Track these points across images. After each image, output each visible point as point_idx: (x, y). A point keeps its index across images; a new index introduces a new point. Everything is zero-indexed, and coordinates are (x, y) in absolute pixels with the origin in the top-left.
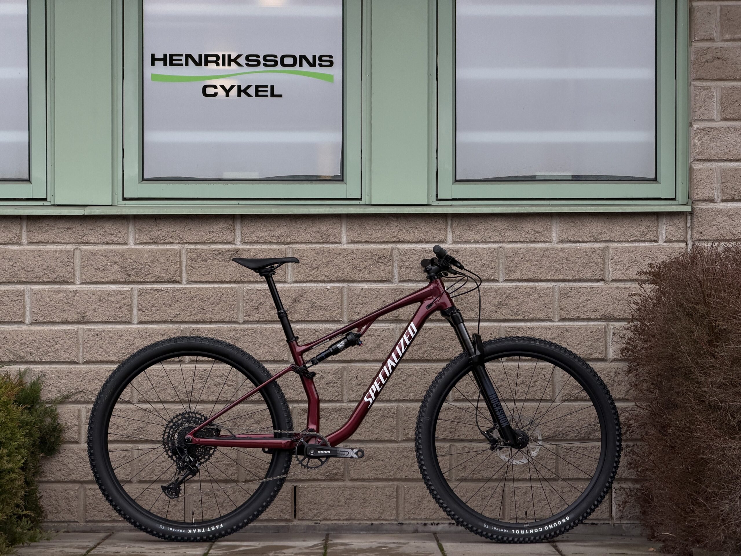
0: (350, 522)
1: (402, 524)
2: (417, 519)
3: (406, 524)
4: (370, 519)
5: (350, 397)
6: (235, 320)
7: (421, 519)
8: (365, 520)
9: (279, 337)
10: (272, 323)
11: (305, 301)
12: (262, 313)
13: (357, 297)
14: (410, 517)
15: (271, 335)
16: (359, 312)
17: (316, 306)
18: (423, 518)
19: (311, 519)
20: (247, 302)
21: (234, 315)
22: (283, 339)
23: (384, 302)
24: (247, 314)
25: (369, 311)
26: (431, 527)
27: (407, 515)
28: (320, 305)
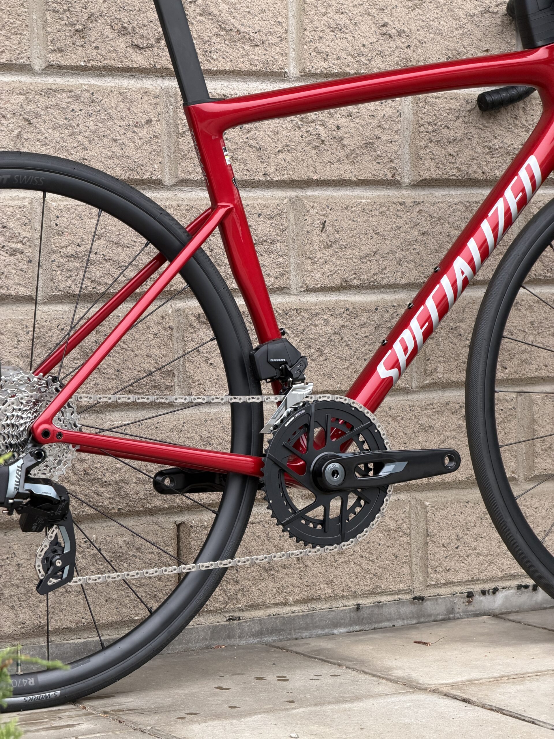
0: (310, 606)
1: (421, 599)
2: (452, 583)
3: (430, 598)
4: (354, 595)
5: (308, 281)
6: (24, 61)
7: (460, 583)
8: (343, 597)
9: (141, 115)
10: (116, 75)
11: (201, 15)
12: (94, 45)
13: (323, 10)
14: (438, 580)
15: (118, 109)
16: (327, 50)
17: (227, 31)
18: (466, 579)
19: (221, 609)
20: (54, 11)
21: (22, 46)
22: (149, 122)
23: (383, 26)
24: (58, 45)
25: (350, 49)
26: (481, 601)
27: (434, 575)
28: (239, 27)
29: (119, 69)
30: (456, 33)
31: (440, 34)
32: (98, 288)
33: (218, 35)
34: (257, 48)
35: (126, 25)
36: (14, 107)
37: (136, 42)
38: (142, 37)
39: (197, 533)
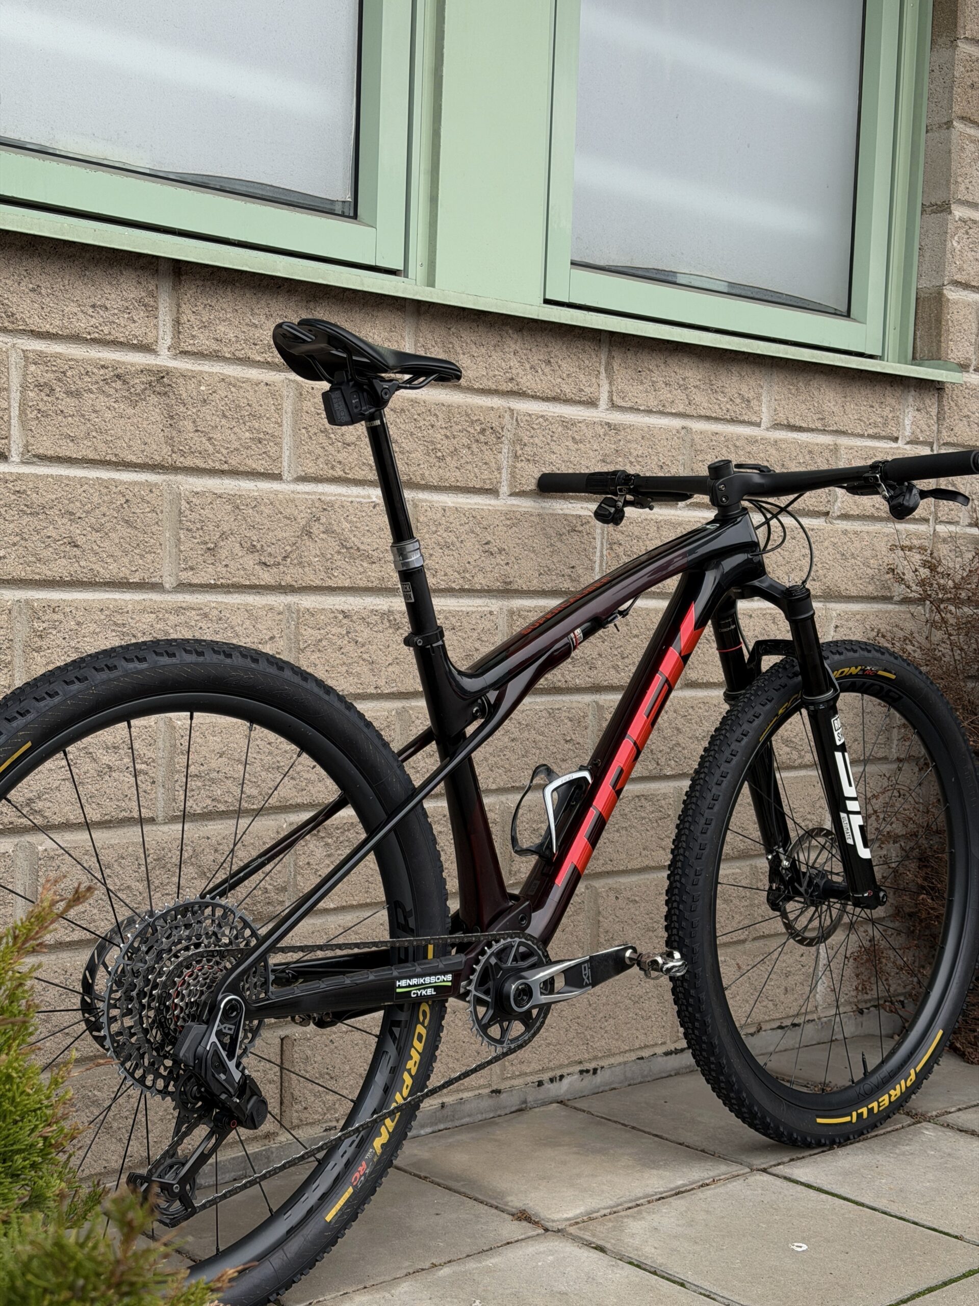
1: (498, 1092)
2: (525, 1075)
3: (506, 1091)
6: (156, 580)
7: (531, 1074)
9: (265, 631)
10: (242, 592)
11: (324, 532)
12: (224, 563)
13: (434, 529)
14: (514, 1072)
15: (244, 626)
16: (437, 567)
17: (347, 549)
18: (537, 1069)
19: (319, 1121)
20: (187, 530)
21: (155, 564)
22: (272, 638)
23: (486, 544)
24: (190, 563)
25: (456, 565)
26: (549, 1089)
27: (510, 1068)
28: (359, 545)
29: (246, 586)
30: (547, 550)
31: (534, 551)
32: (219, 806)
33: (339, 552)
34: (374, 565)
35: (255, 543)
36: (144, 626)
37: (263, 560)
38: (270, 555)
39: (300, 1045)
